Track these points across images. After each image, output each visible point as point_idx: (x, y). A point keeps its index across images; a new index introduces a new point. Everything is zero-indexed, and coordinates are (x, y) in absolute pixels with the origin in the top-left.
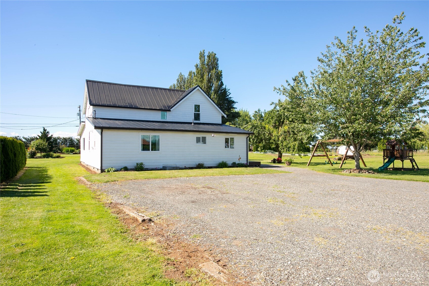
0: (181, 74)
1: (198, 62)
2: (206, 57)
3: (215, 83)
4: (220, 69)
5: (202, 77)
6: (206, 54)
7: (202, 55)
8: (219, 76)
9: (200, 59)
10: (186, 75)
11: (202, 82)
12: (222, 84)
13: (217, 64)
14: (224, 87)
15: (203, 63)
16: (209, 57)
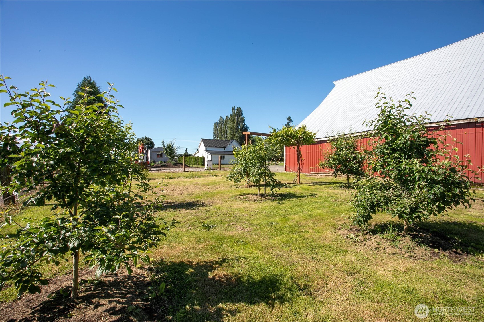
0: (221, 117)
1: (231, 113)
2: (236, 110)
3: (241, 124)
4: (243, 116)
5: (234, 121)
6: (236, 109)
7: (233, 109)
8: (243, 121)
9: (233, 111)
10: (224, 118)
11: (233, 123)
12: (245, 124)
13: (242, 113)
14: (245, 126)
15: (234, 114)
16: (237, 109)
